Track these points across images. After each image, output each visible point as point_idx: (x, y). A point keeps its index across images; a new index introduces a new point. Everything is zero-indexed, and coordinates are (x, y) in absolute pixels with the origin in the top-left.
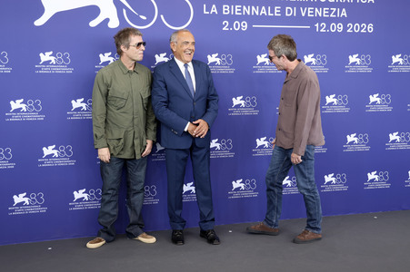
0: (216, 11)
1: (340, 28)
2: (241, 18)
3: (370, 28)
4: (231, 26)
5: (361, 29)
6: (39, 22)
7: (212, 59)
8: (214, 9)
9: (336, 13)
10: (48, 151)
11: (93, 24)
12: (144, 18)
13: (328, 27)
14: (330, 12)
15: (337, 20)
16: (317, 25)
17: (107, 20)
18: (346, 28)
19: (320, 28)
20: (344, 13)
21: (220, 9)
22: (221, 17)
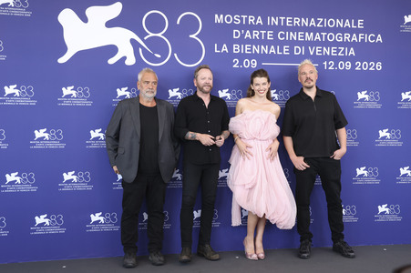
0: (226, 50)
1: (348, 66)
2: (250, 57)
3: (379, 66)
4: (241, 63)
5: (369, 67)
6: (62, 60)
7: (223, 94)
8: (225, 48)
9: (344, 52)
10: (68, 176)
11: (112, 61)
12: (158, 56)
13: (336, 65)
14: (338, 51)
15: (345, 59)
16: (325, 63)
17: (124, 58)
18: (354, 66)
19: (328, 66)
20: (352, 52)
21: (230, 48)
22: (231, 55)
